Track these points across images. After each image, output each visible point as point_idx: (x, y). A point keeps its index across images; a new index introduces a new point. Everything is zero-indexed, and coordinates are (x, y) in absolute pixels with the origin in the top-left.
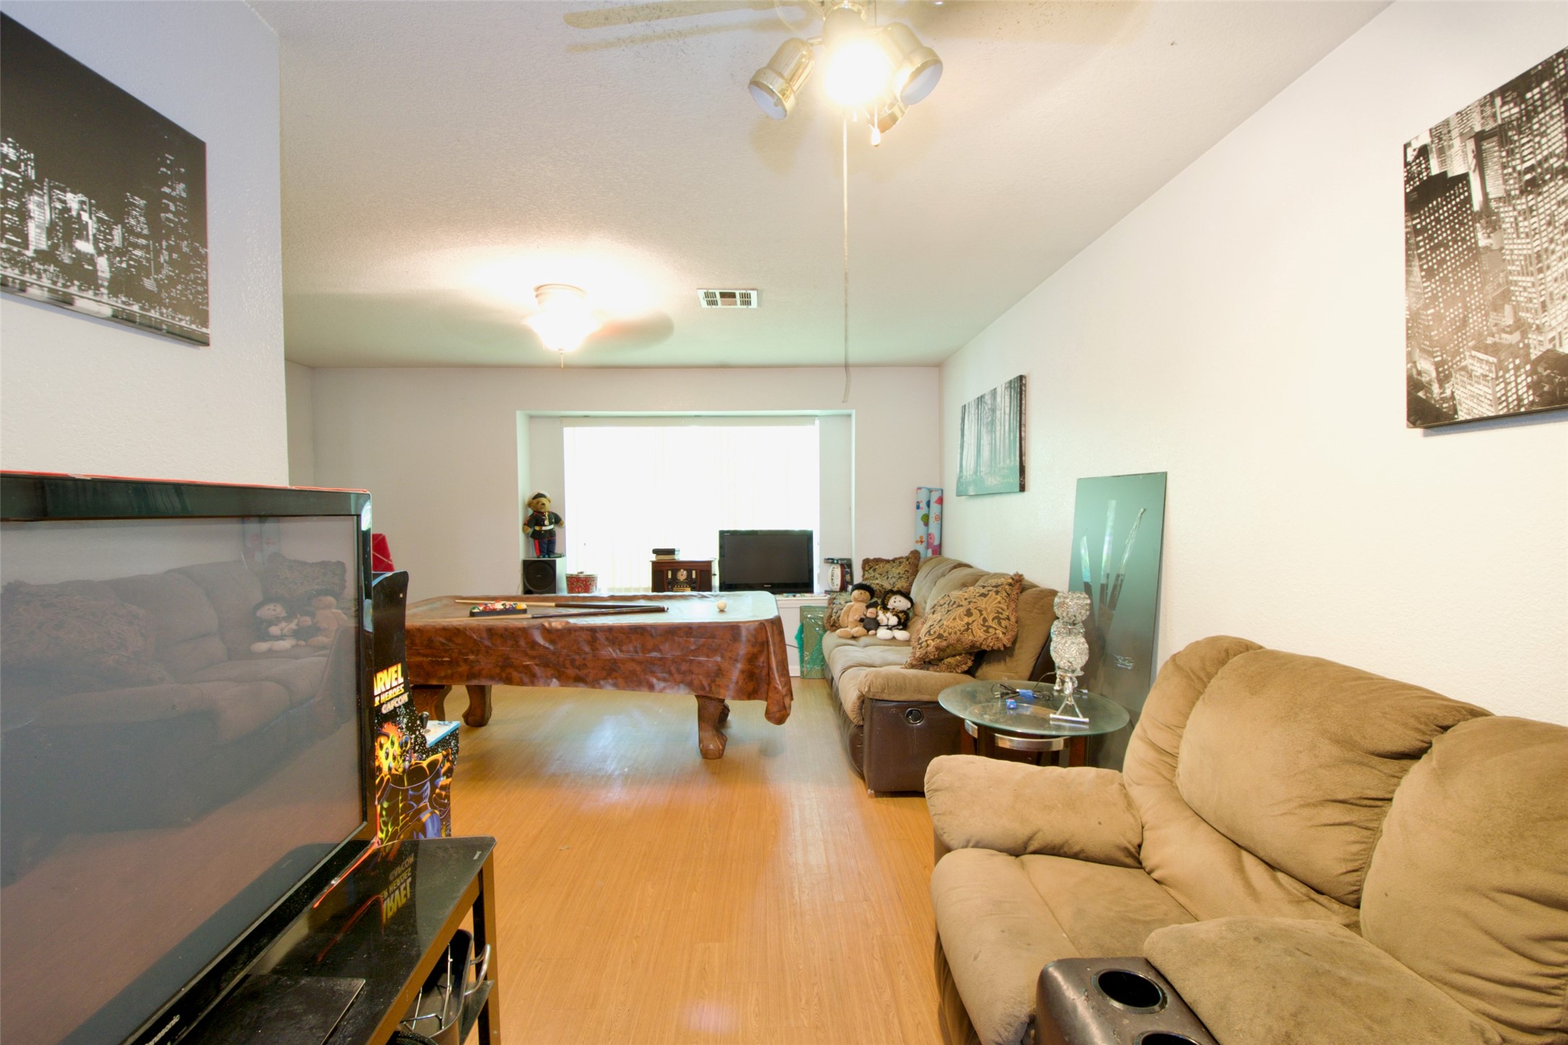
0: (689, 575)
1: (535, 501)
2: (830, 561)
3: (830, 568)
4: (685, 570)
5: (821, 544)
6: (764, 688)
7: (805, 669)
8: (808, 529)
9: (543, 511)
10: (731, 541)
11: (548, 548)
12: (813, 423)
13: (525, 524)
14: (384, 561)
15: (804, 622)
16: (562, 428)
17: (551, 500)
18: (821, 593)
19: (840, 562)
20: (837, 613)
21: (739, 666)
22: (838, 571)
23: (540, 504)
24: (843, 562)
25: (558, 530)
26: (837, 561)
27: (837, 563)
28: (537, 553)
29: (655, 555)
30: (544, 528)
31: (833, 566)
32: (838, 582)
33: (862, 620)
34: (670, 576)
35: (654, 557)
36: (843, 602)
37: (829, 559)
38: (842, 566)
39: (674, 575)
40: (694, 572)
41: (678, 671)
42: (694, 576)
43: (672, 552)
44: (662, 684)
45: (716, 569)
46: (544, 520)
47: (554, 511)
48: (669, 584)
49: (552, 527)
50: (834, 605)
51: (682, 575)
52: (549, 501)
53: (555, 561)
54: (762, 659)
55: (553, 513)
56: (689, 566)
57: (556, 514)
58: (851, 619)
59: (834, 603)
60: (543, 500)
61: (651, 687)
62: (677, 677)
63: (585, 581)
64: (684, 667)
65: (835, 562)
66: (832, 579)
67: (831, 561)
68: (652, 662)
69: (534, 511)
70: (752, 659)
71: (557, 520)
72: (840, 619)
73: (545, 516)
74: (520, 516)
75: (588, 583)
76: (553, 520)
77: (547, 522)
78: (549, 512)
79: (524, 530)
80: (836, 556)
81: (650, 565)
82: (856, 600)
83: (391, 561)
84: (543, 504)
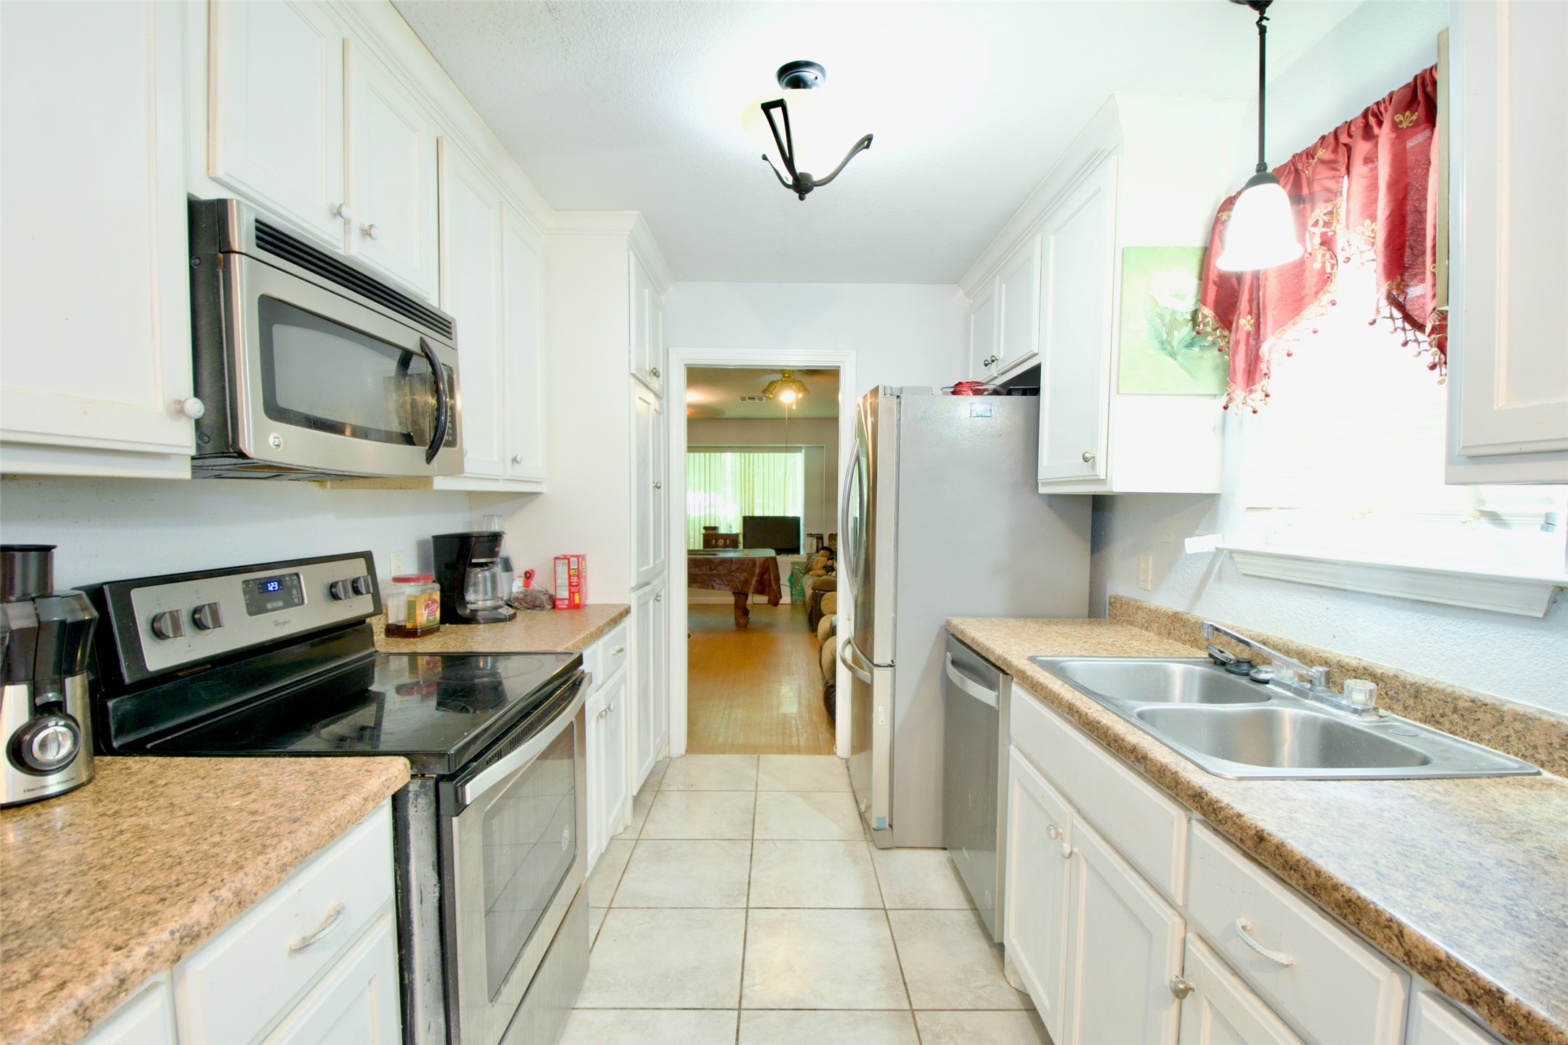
0: (725, 541)
3: (810, 539)
4: (723, 538)
5: (805, 525)
6: (767, 589)
8: (797, 516)
10: (749, 522)
12: (801, 451)
15: (793, 567)
19: (816, 536)
21: (755, 578)
24: (818, 536)
31: (812, 538)
32: (815, 548)
33: (824, 567)
34: (714, 542)
35: (704, 531)
38: (817, 538)
39: (716, 541)
40: (728, 540)
41: (727, 580)
43: (714, 529)
44: (718, 586)
45: (741, 537)
48: (714, 545)
51: (721, 542)
54: (766, 576)
56: (725, 537)
58: (819, 566)
61: (713, 588)
62: (726, 583)
64: (729, 578)
65: (814, 535)
66: (811, 546)
67: (810, 535)
68: (713, 575)
70: (761, 575)
80: (814, 532)
81: (702, 535)
82: (822, 556)
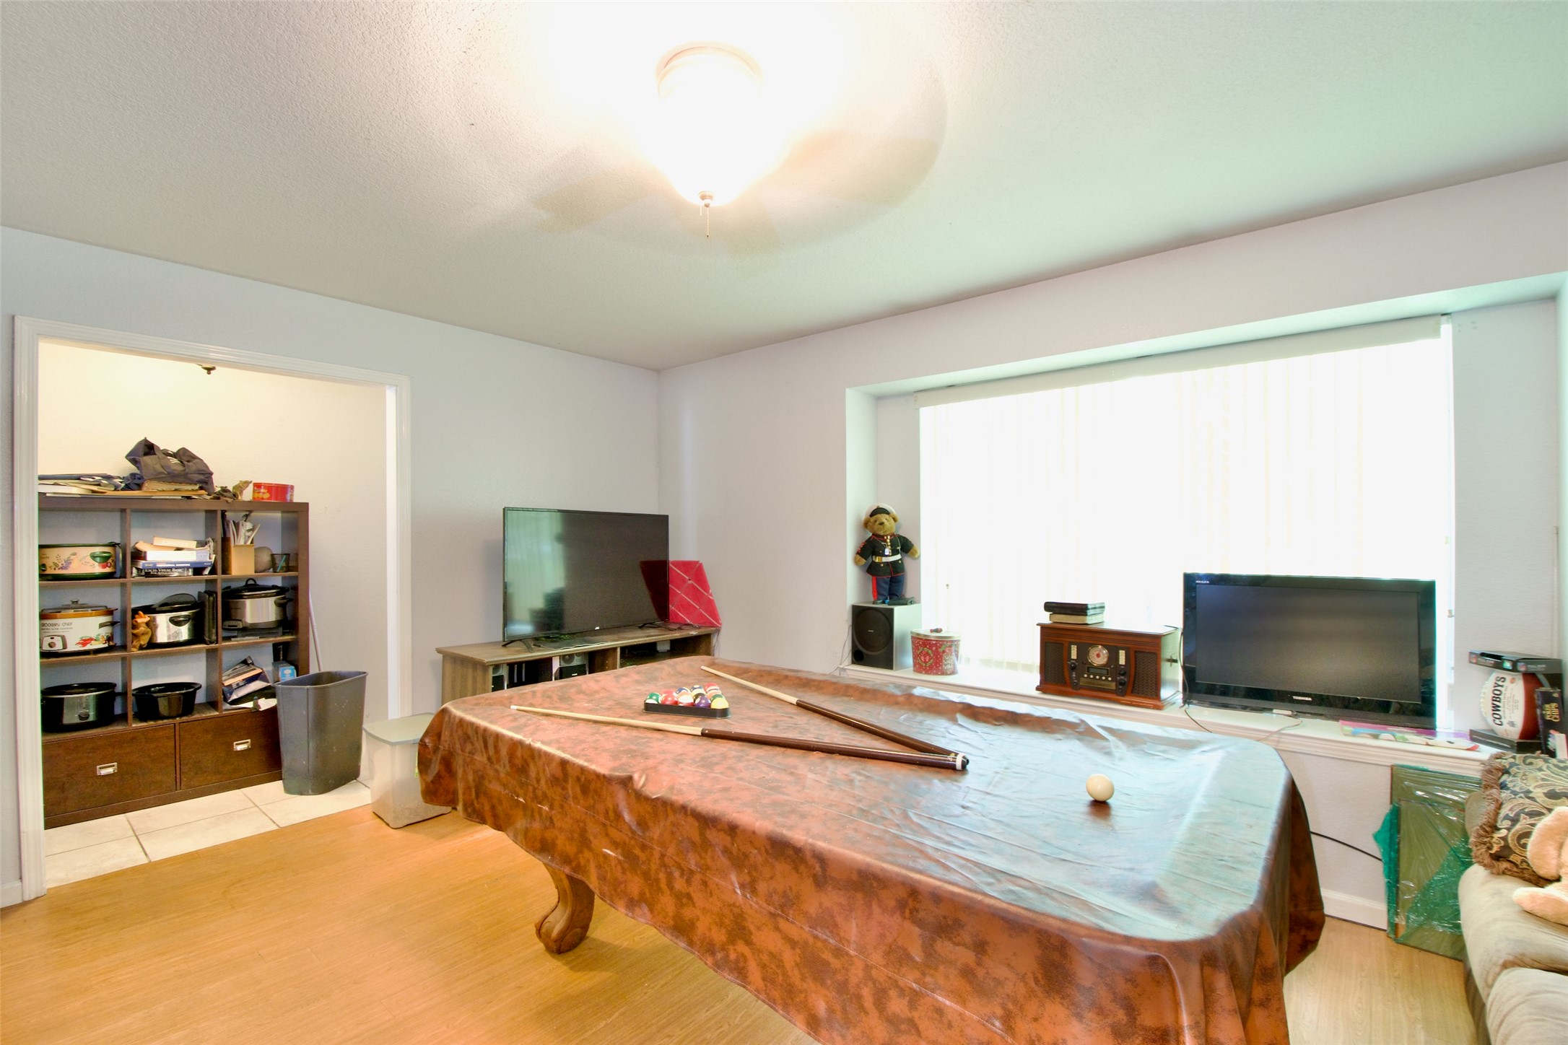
0: (1113, 657)
1: (872, 519)
2: (1492, 661)
3: (1490, 679)
4: (1105, 646)
5: (1459, 614)
7: (1401, 921)
8: (1422, 576)
9: (881, 533)
10: (1209, 595)
11: (890, 589)
12: (1436, 333)
13: (858, 553)
14: (704, 594)
15: (1403, 804)
16: (917, 410)
17: (898, 517)
18: (1457, 735)
19: (1522, 667)
20: (1515, 821)
22: (1515, 691)
23: (878, 522)
24: (1532, 668)
25: (908, 563)
26: (1514, 663)
27: (1514, 669)
28: (874, 596)
29: (1048, 614)
30: (884, 559)
31: (1498, 673)
34: (1074, 655)
35: (1046, 618)
36: (1538, 793)
37: (1483, 655)
38: (1530, 676)
39: (1083, 653)
40: (1122, 654)
42: (1122, 661)
43: (1081, 610)
45: (1174, 648)
46: (884, 548)
47: (902, 533)
48: (1073, 669)
49: (898, 557)
50: (1505, 794)
51: (1099, 655)
52: (895, 519)
53: (892, 610)
55: (900, 537)
56: (1114, 639)
57: (904, 538)
59: (1503, 786)
60: (883, 518)
63: (935, 645)
65: (1508, 665)
66: (1496, 708)
69: (873, 534)
71: (905, 546)
72: (1531, 842)
73: (885, 541)
74: (851, 542)
75: (941, 650)
76: (899, 548)
77: (887, 551)
78: (892, 535)
79: (856, 562)
80: (1508, 646)
81: (1037, 632)
83: (711, 595)
84: (882, 524)
